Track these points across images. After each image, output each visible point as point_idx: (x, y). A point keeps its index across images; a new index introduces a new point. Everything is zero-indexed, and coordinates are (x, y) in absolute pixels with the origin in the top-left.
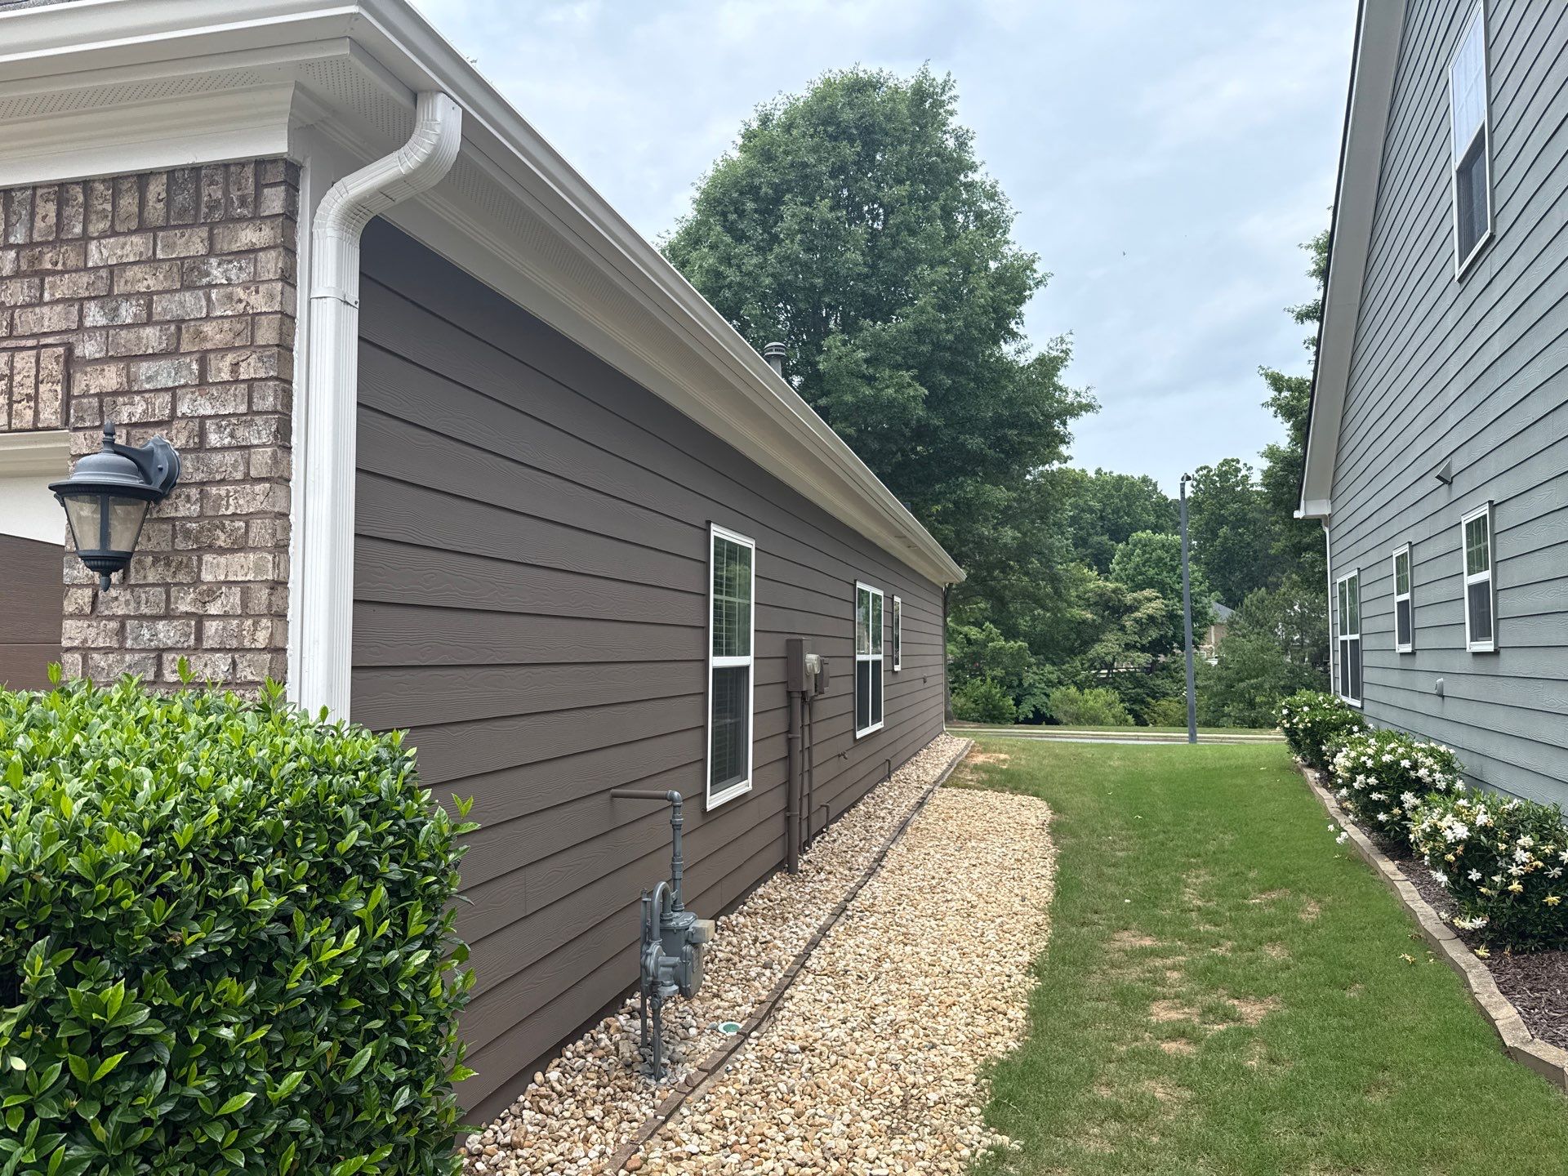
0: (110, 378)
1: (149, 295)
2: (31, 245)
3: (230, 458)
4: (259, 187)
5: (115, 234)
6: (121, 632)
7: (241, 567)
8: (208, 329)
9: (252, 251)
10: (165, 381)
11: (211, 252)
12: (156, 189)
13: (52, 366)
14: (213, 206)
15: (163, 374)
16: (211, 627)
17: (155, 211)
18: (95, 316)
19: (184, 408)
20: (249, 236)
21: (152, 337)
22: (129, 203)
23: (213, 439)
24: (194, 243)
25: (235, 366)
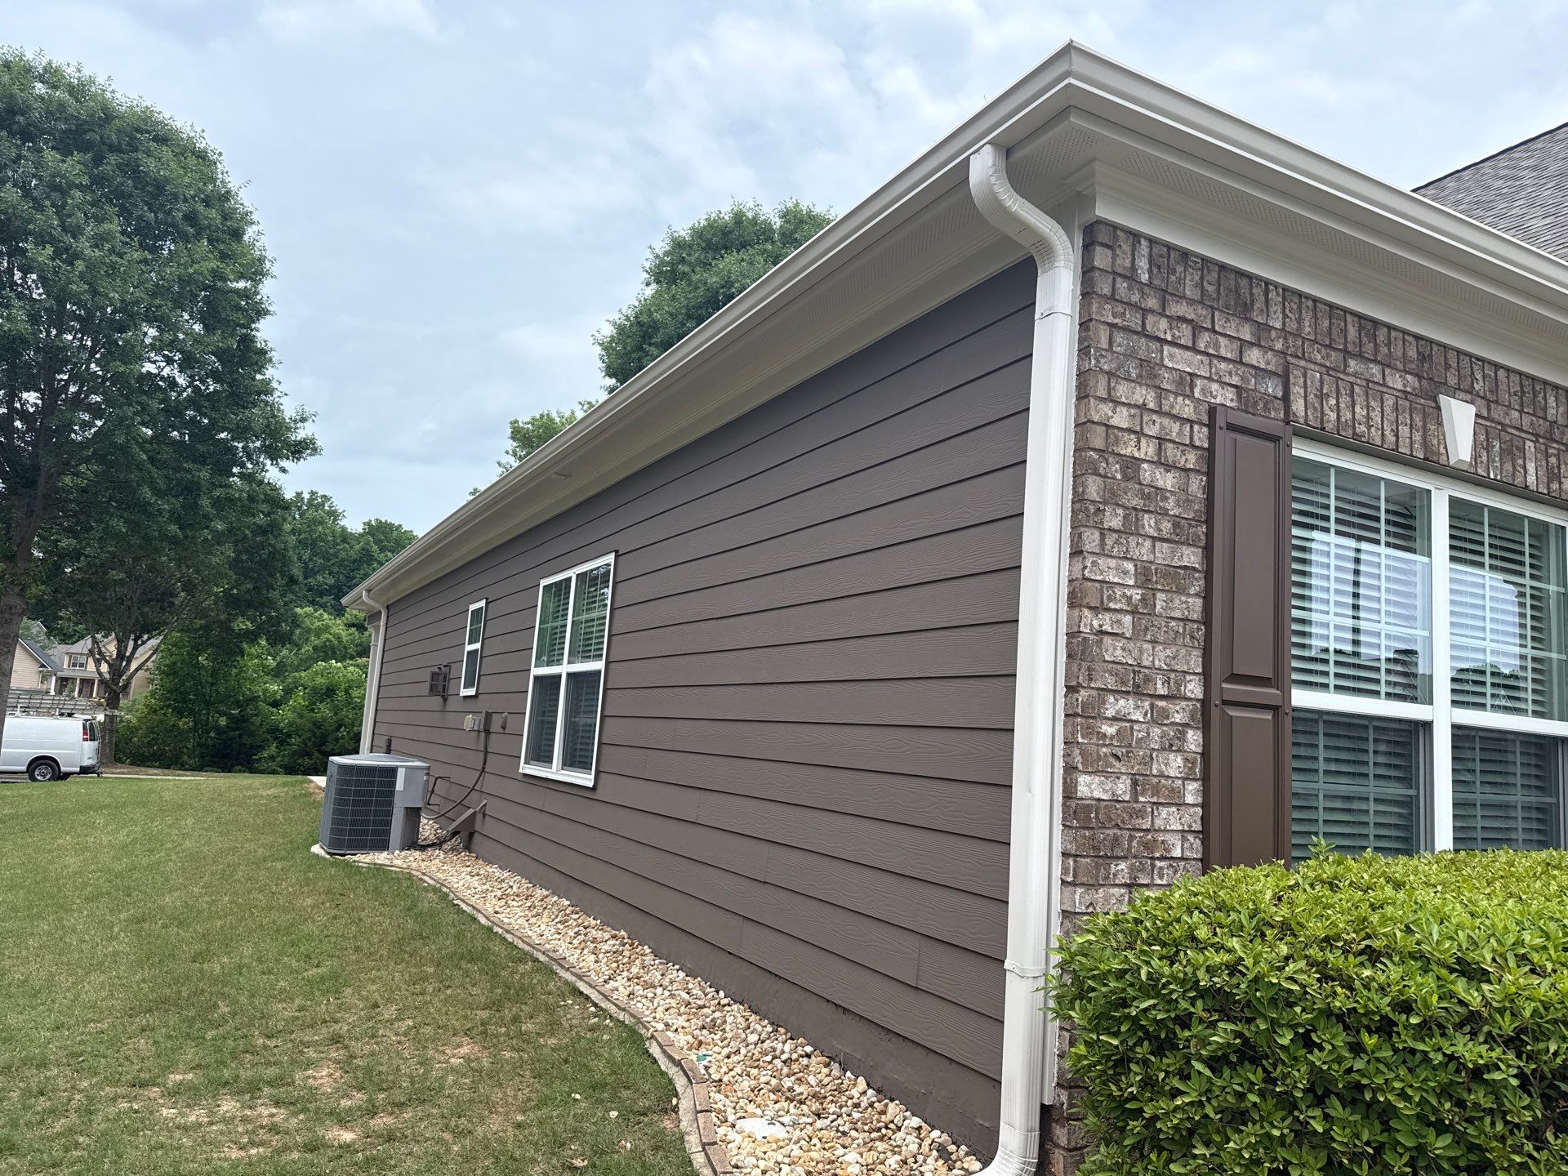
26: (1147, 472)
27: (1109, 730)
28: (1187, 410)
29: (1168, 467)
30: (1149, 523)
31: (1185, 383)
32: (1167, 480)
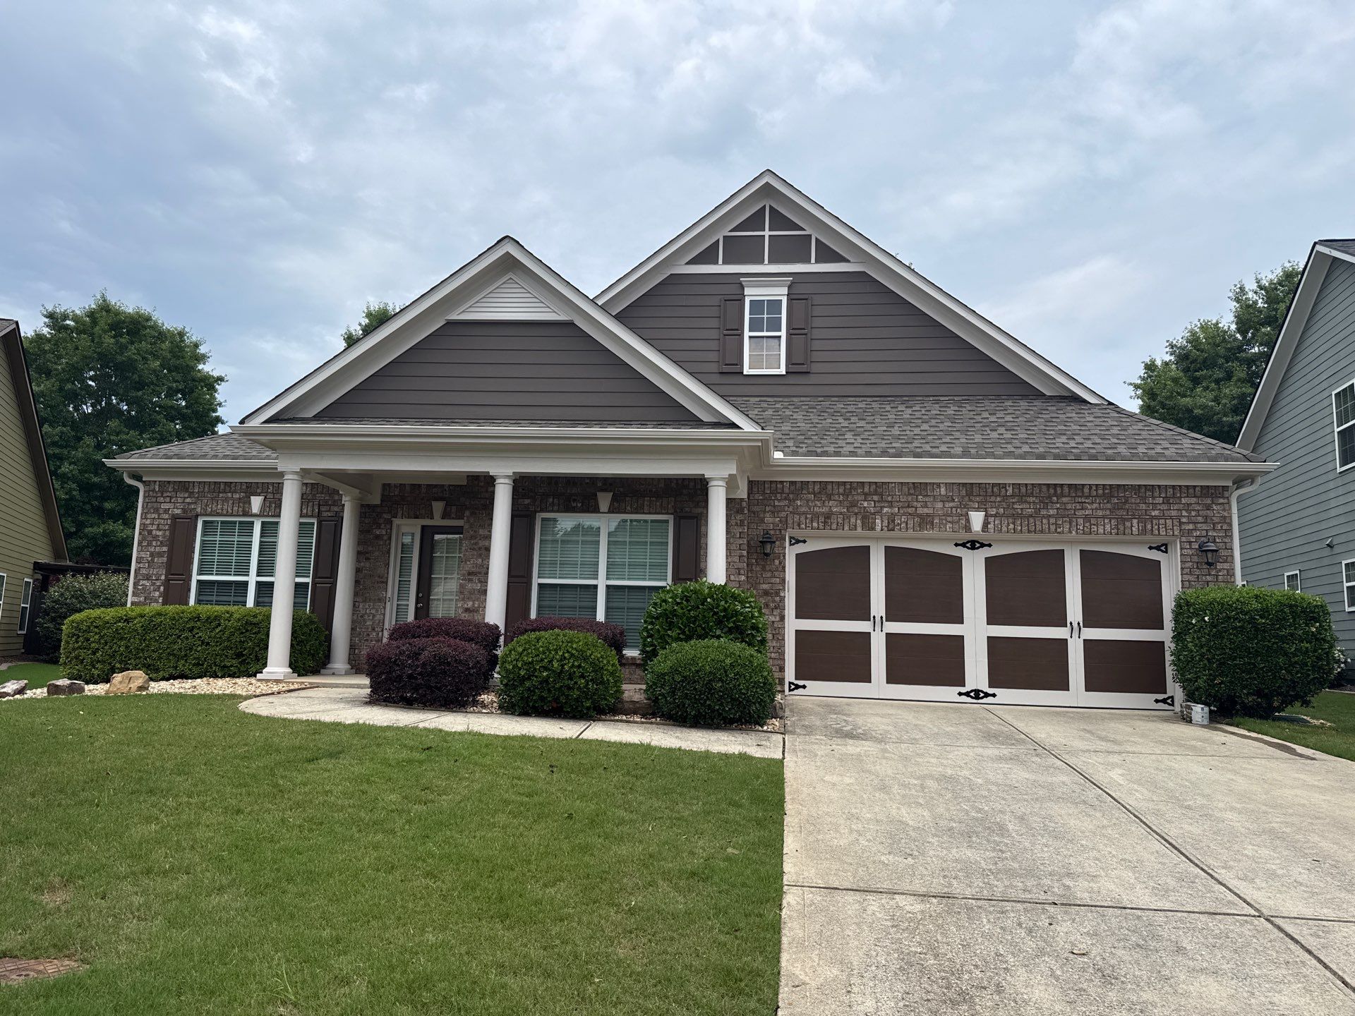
0: (1191, 526)
1: (1198, 510)
2: (1166, 497)
3: (1221, 544)
4: (1223, 491)
5: (1188, 497)
6: (1198, 578)
7: (1226, 566)
8: (1214, 518)
9: (1223, 504)
10: (1204, 528)
11: (1213, 503)
12: (1197, 489)
13: (1176, 523)
14: (1212, 494)
15: (1204, 527)
16: (1220, 577)
17: (1198, 493)
18: (1184, 513)
19: (1210, 534)
20: (1221, 501)
21: (1200, 519)
22: (1191, 491)
23: (1217, 540)
24: (1209, 501)
25: (1221, 527)
26: (154, 532)
27: (140, 587)
28: (167, 516)
29: (160, 530)
30: (154, 543)
31: (166, 511)
32: (160, 533)
